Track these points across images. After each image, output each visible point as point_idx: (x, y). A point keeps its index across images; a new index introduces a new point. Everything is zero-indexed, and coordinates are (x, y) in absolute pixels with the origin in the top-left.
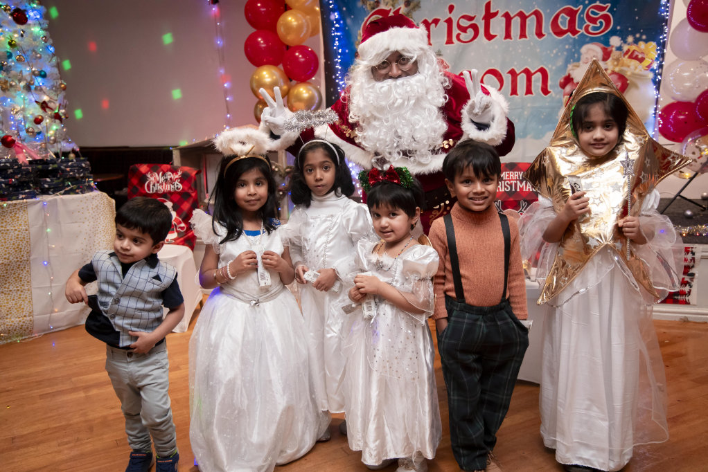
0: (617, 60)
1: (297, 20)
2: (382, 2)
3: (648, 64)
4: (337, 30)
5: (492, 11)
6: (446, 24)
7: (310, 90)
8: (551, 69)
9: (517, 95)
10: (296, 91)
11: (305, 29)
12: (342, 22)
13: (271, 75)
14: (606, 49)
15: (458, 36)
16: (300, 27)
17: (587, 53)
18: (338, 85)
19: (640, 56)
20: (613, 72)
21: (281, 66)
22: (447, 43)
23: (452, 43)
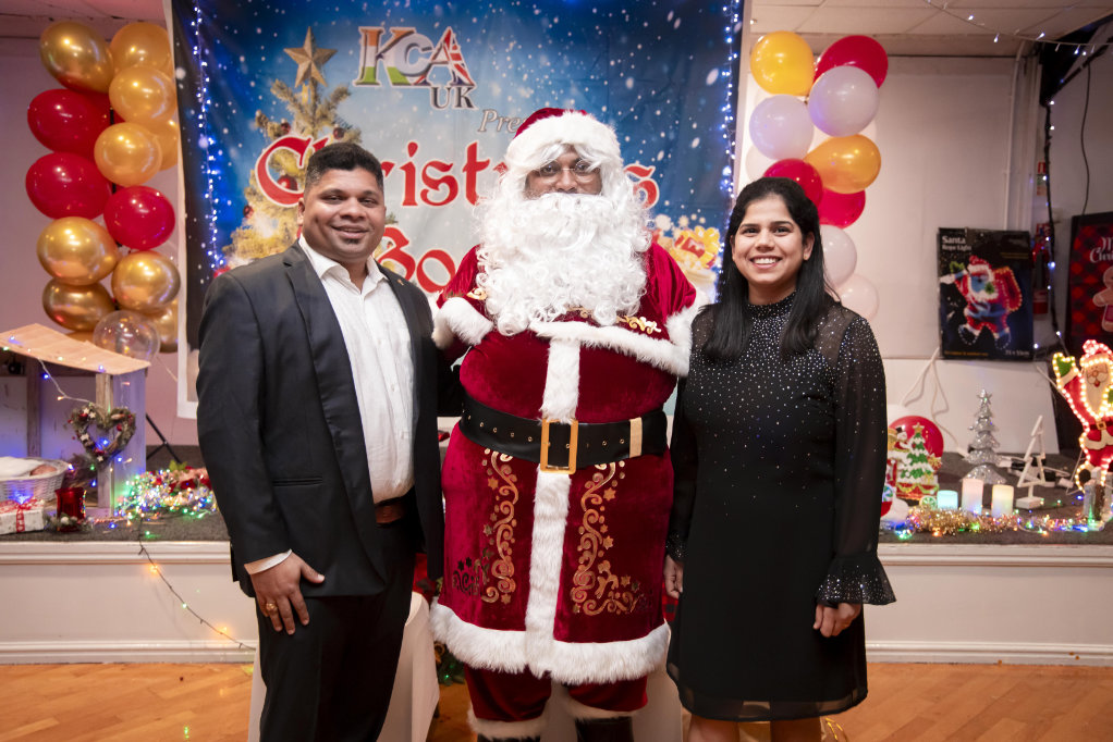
1: (135, 141)
2: (294, 125)
3: (708, 261)
4: (212, 165)
5: (479, 159)
6: (404, 173)
7: (158, 266)
10: (130, 267)
11: (151, 159)
12: (220, 153)
13: (82, 235)
15: (424, 194)
16: (139, 156)
18: (212, 260)
19: (698, 248)
21: (101, 220)
22: (405, 204)
23: (415, 204)
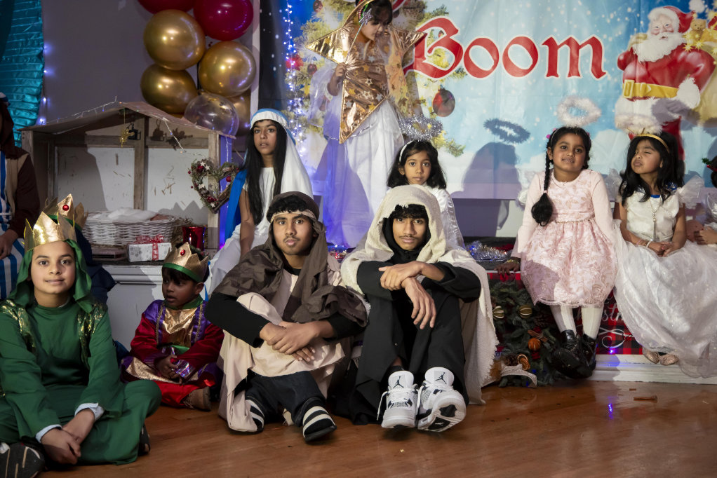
0: (700, 31)
7: (238, 55)
8: (606, 41)
9: (557, 76)
14: (685, 15)
17: (657, 20)
18: (285, 49)
20: (694, 49)
